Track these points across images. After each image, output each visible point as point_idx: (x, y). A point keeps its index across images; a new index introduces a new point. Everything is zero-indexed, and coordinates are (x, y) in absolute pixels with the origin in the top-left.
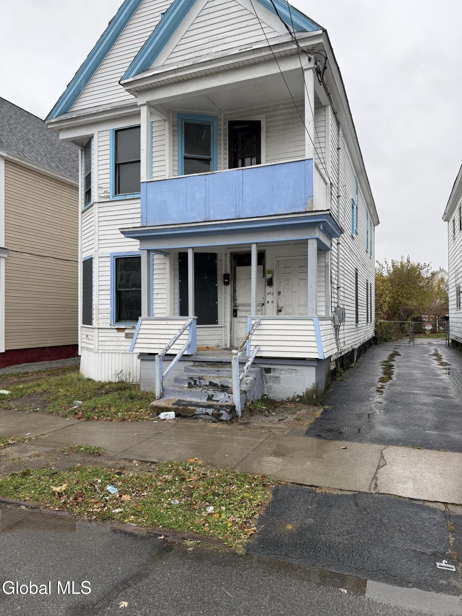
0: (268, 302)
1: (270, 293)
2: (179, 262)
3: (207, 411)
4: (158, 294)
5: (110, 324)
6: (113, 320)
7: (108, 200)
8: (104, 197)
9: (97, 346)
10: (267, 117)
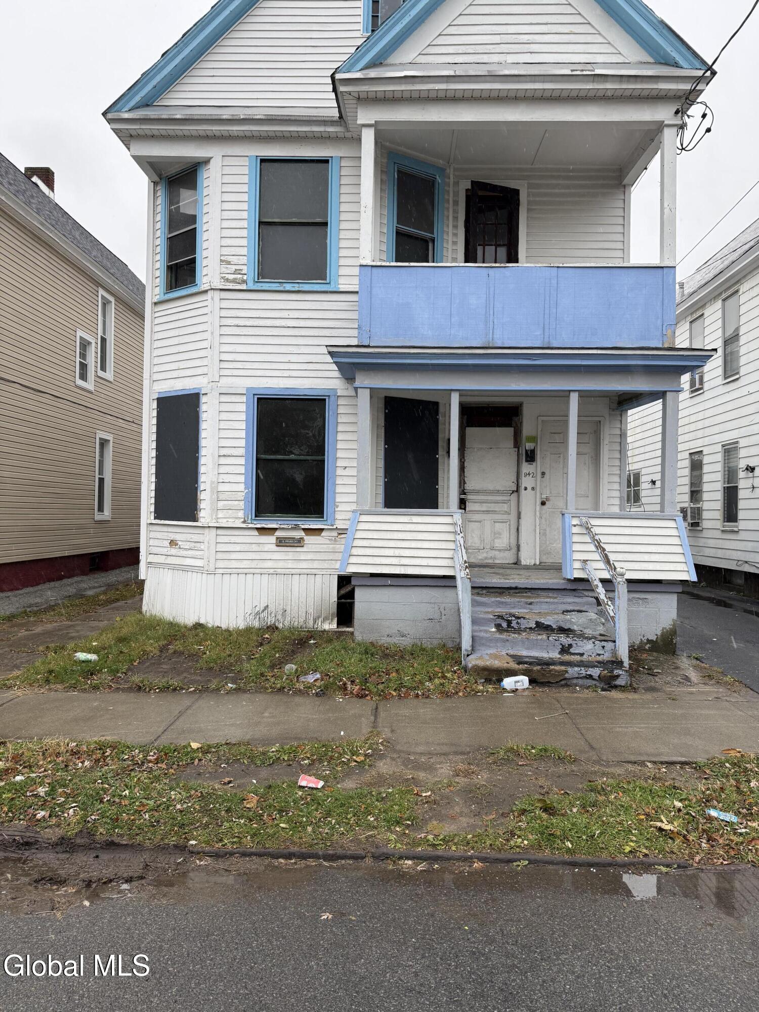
0: (526, 489)
1: (529, 474)
2: (385, 412)
3: (588, 673)
4: (346, 467)
5: (243, 520)
6: (250, 513)
7: (244, 287)
8: (234, 281)
9: (212, 560)
10: (530, 186)
